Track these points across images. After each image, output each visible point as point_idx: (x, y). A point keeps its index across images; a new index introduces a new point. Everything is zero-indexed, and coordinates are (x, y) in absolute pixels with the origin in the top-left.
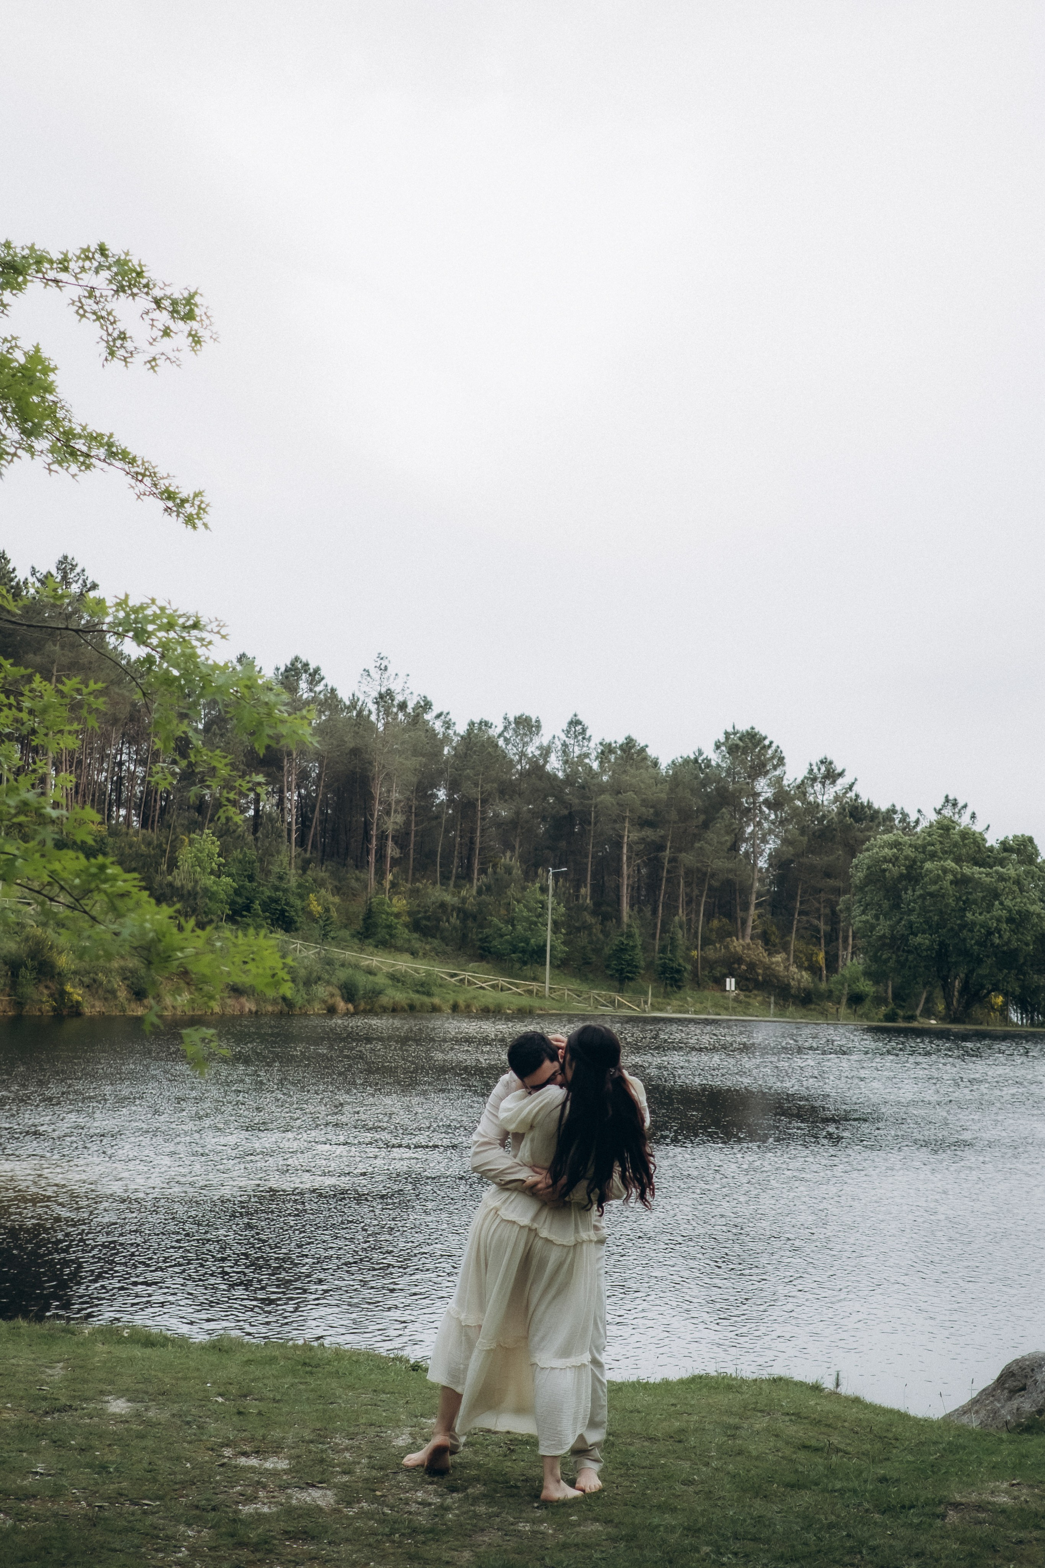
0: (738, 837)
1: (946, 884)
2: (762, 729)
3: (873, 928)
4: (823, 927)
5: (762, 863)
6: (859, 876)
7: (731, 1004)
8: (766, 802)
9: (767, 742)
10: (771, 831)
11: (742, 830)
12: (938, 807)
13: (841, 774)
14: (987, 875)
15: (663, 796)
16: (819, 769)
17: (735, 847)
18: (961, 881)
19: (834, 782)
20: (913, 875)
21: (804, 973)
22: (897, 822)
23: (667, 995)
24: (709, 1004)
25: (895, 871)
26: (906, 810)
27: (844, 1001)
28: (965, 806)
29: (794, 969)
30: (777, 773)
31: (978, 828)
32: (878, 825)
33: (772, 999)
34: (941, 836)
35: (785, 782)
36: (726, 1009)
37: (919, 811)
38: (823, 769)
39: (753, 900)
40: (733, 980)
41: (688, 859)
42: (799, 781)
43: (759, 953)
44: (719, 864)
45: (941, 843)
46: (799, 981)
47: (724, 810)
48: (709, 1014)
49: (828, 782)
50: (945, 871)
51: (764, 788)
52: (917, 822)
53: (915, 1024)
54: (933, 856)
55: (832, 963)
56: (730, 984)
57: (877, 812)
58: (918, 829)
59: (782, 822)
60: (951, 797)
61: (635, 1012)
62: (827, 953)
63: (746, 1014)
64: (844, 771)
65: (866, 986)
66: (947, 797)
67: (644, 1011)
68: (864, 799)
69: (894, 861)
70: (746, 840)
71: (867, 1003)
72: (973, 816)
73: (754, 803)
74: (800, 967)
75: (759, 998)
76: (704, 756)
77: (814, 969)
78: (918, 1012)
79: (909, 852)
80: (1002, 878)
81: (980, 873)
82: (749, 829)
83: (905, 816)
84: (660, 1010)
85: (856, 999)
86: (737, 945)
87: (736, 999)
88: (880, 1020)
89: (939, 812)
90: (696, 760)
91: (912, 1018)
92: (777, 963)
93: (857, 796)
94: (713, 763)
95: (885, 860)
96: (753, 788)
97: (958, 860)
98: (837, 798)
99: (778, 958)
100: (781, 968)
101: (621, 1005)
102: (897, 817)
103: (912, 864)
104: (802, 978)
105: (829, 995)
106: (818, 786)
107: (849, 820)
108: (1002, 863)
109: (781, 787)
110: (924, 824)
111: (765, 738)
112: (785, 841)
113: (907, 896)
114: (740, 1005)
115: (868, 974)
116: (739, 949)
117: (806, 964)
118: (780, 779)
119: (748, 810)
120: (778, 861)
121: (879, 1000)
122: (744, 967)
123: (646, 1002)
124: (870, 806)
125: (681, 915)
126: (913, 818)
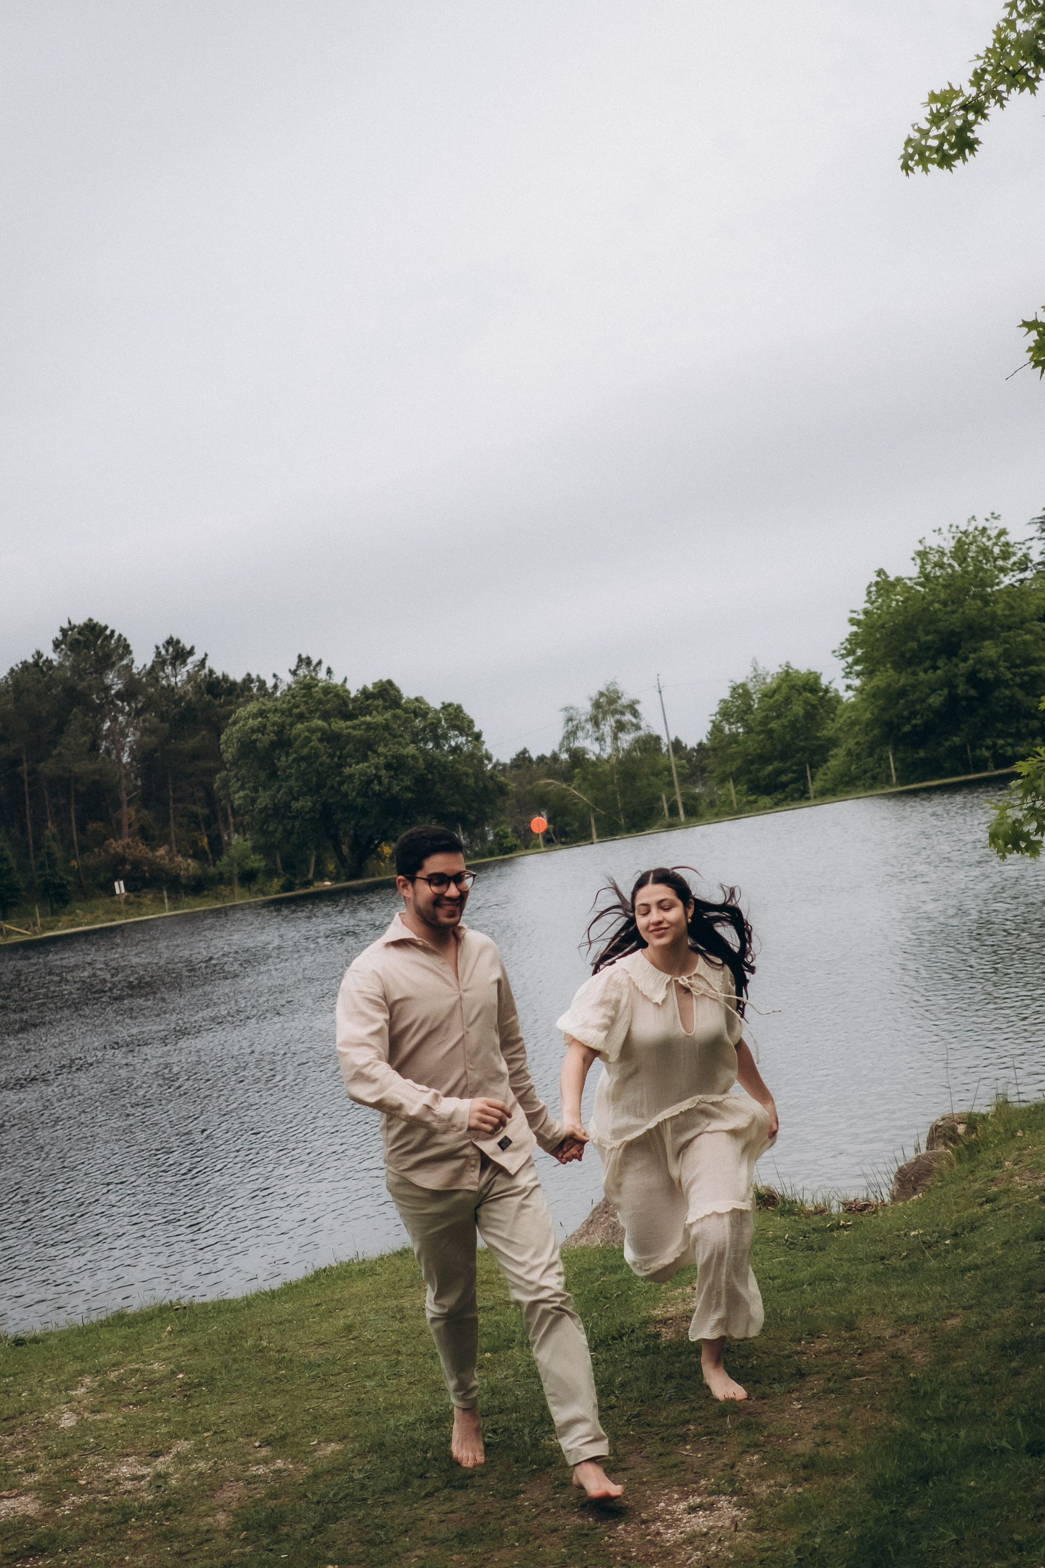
0: (96, 736)
1: (315, 743)
2: (101, 620)
3: (254, 801)
4: (200, 810)
5: (126, 759)
6: (228, 754)
7: (123, 907)
8: (119, 695)
9: (108, 632)
10: (128, 725)
11: (98, 728)
12: (293, 668)
13: (191, 652)
14: (354, 728)
15: (10, 706)
16: (167, 651)
17: (94, 747)
18: (331, 738)
19: (184, 662)
20: (283, 742)
21: (189, 861)
22: (255, 690)
23: (54, 913)
24: (100, 912)
25: (264, 740)
26: (262, 677)
27: (236, 880)
28: (320, 663)
29: (179, 859)
30: (125, 662)
31: (337, 680)
32: (238, 697)
33: (165, 893)
34: (304, 696)
35: (135, 671)
36: (119, 913)
37: (275, 676)
38: (171, 649)
39: (124, 797)
40: (122, 883)
41: (48, 768)
42: (149, 665)
43: (142, 850)
44: (82, 767)
45: (306, 703)
46: (187, 870)
47: (75, 710)
48: (103, 922)
49: (178, 663)
50: (312, 731)
51: (114, 681)
52: (275, 687)
53: (311, 889)
54: (301, 717)
55: (217, 847)
56: (119, 887)
57: (234, 684)
58: (278, 694)
59: (139, 713)
60: (304, 656)
61: (25, 935)
62: (208, 836)
63: (140, 915)
64: (192, 648)
65: (256, 862)
66: (300, 656)
67: (35, 933)
68: (219, 673)
69: (262, 729)
70: (106, 737)
71: (261, 877)
72: (329, 671)
73: (107, 697)
74: (186, 856)
75: (150, 896)
76: (44, 658)
77: (198, 855)
78: (310, 876)
79: (275, 718)
80: (369, 727)
81: (347, 728)
82: (107, 724)
83: (262, 684)
84: (51, 929)
85: (248, 878)
86: (116, 846)
87: (127, 902)
88: (278, 892)
89: (294, 673)
90: (36, 664)
91: (308, 883)
92: (162, 857)
93: (211, 672)
94: (55, 663)
95: (253, 731)
96: (103, 682)
97: (325, 716)
98: (191, 677)
99: (161, 851)
100: (167, 861)
101: (10, 933)
102: (255, 687)
103: (281, 730)
104: (188, 866)
105: (221, 879)
106: (168, 670)
107: (207, 697)
108: (367, 711)
109: (132, 675)
110: (283, 687)
111: (106, 628)
112: (145, 731)
113: (283, 761)
114: (132, 904)
115: (255, 849)
116: (119, 850)
117: (191, 852)
118: (128, 667)
119: (101, 706)
120: (142, 755)
121: (271, 873)
122: (128, 867)
123: (35, 924)
124: (225, 678)
125: (51, 829)
126: (270, 683)
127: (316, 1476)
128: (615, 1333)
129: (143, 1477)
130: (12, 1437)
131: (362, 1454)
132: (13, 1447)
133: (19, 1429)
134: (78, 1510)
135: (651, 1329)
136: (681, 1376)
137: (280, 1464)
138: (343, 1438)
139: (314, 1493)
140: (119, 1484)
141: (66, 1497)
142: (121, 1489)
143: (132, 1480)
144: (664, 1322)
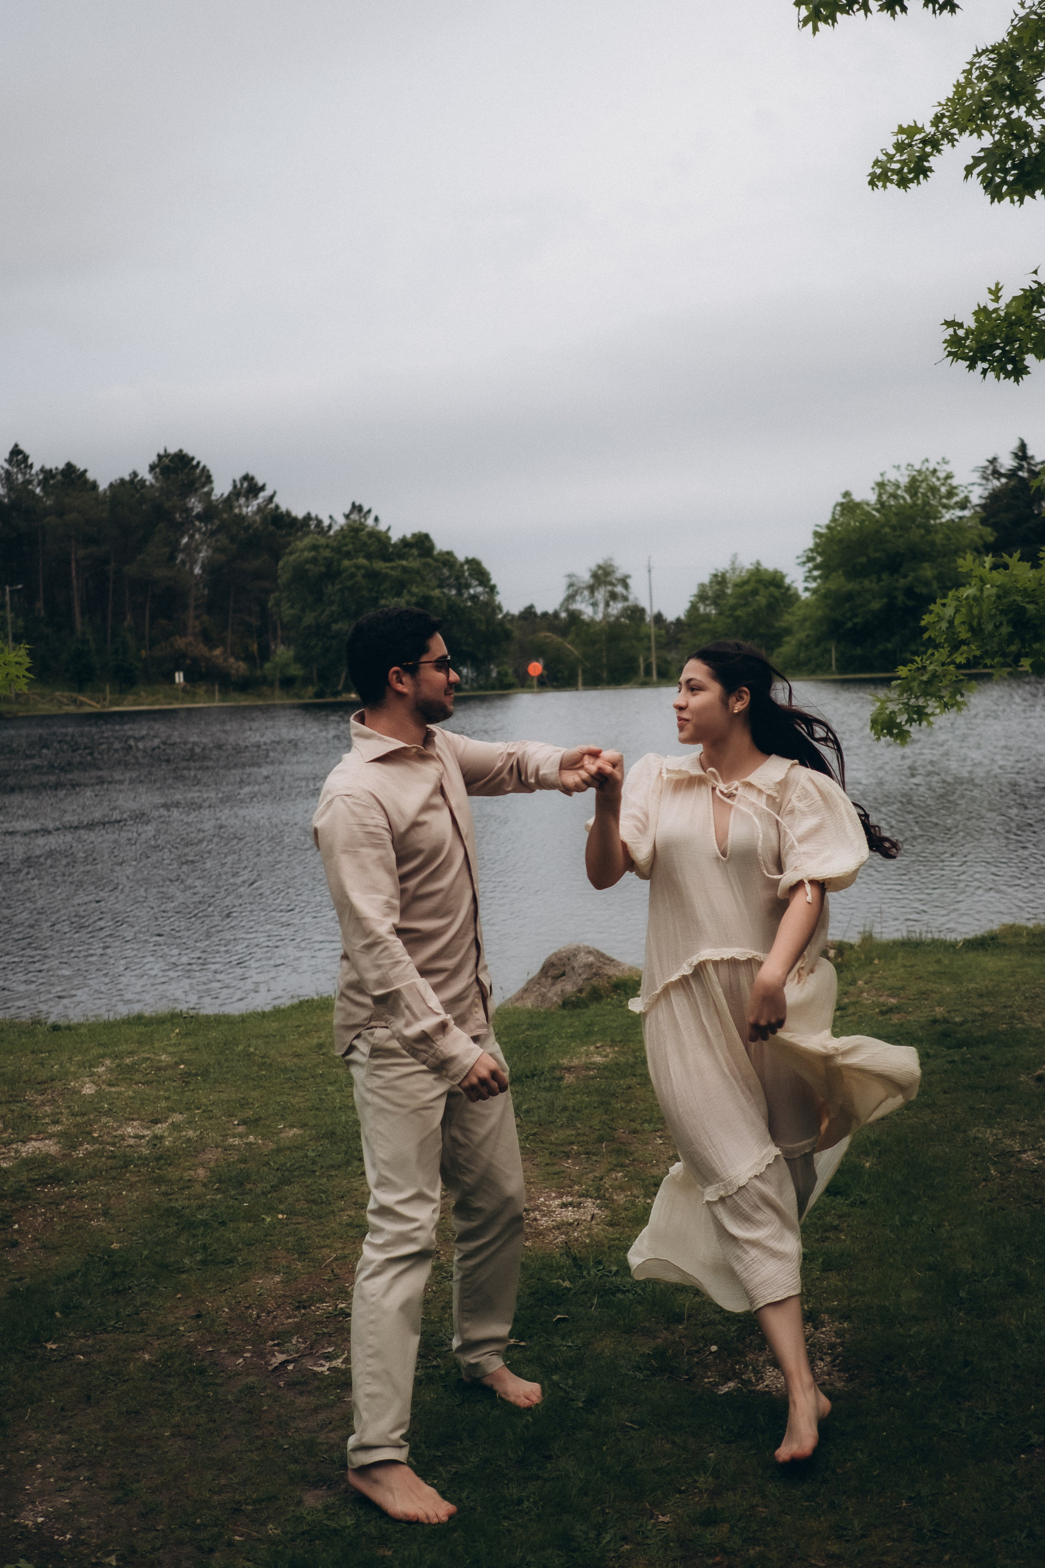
0: (175, 548)
1: (359, 578)
2: (190, 451)
3: (300, 619)
4: (255, 622)
5: (197, 570)
6: (284, 577)
7: (181, 694)
8: (199, 517)
9: (195, 463)
10: (202, 543)
11: (178, 541)
12: (347, 512)
13: (263, 488)
14: (392, 568)
15: (105, 515)
16: (242, 485)
17: (172, 558)
18: (372, 575)
19: (256, 496)
20: (331, 573)
21: (241, 663)
22: (312, 527)
23: (122, 692)
24: (161, 696)
25: (314, 570)
26: (321, 517)
27: (277, 684)
28: (369, 511)
29: (232, 660)
30: (206, 489)
31: (382, 527)
32: (297, 531)
33: (217, 688)
34: (352, 537)
35: (213, 498)
36: (177, 699)
37: (331, 517)
38: (245, 485)
39: (192, 602)
40: (182, 674)
41: (131, 570)
42: (226, 495)
43: (201, 649)
44: (160, 573)
45: (353, 543)
46: (237, 670)
47: (160, 525)
48: (162, 704)
49: (251, 496)
50: (358, 567)
51: (196, 505)
52: (330, 526)
53: (339, 699)
54: (348, 555)
55: (265, 653)
56: (179, 677)
57: (295, 519)
58: (332, 533)
59: (213, 533)
60: (357, 504)
61: (96, 707)
62: (259, 644)
63: (193, 702)
64: (264, 485)
65: (295, 670)
66: (353, 504)
67: (104, 707)
68: (283, 508)
69: (314, 560)
70: (183, 550)
71: (298, 683)
72: (376, 519)
73: (187, 518)
74: (238, 659)
75: (204, 688)
76: (139, 478)
77: (248, 658)
78: (340, 688)
79: (327, 553)
80: (405, 570)
81: (386, 568)
82: (185, 540)
83: (319, 522)
84: (118, 705)
85: (287, 683)
86: (181, 643)
87: (184, 690)
88: (310, 698)
89: (347, 517)
90: (132, 481)
91: (336, 694)
92: (217, 657)
93: (277, 507)
94: (148, 483)
95: (307, 561)
96: (185, 504)
97: (368, 557)
98: (260, 509)
99: (217, 652)
100: (221, 660)
101: (82, 704)
102: (313, 524)
103: (329, 563)
104: (238, 667)
105: (264, 681)
106: (242, 500)
107: (271, 528)
108: (401, 557)
109: (211, 502)
110: (336, 528)
111: (193, 459)
112: (216, 550)
113: (330, 589)
114: (188, 693)
115: (297, 659)
116: (183, 646)
117: (242, 655)
118: (209, 493)
119: (182, 524)
120: (212, 570)
121: (307, 681)
122: (188, 662)
123: (104, 699)
124: (288, 513)
125: (129, 621)
126: (326, 522)
127: (279, 1150)
128: (529, 1074)
129: (143, 1137)
130: (43, 1097)
131: (317, 1139)
132: (43, 1104)
133: (49, 1091)
134: (89, 1154)
135: (557, 1073)
136: (574, 1109)
137: (251, 1138)
138: (304, 1126)
139: (275, 1162)
140: (124, 1140)
141: (81, 1144)
142: (125, 1143)
143: (134, 1137)
144: (568, 1069)
